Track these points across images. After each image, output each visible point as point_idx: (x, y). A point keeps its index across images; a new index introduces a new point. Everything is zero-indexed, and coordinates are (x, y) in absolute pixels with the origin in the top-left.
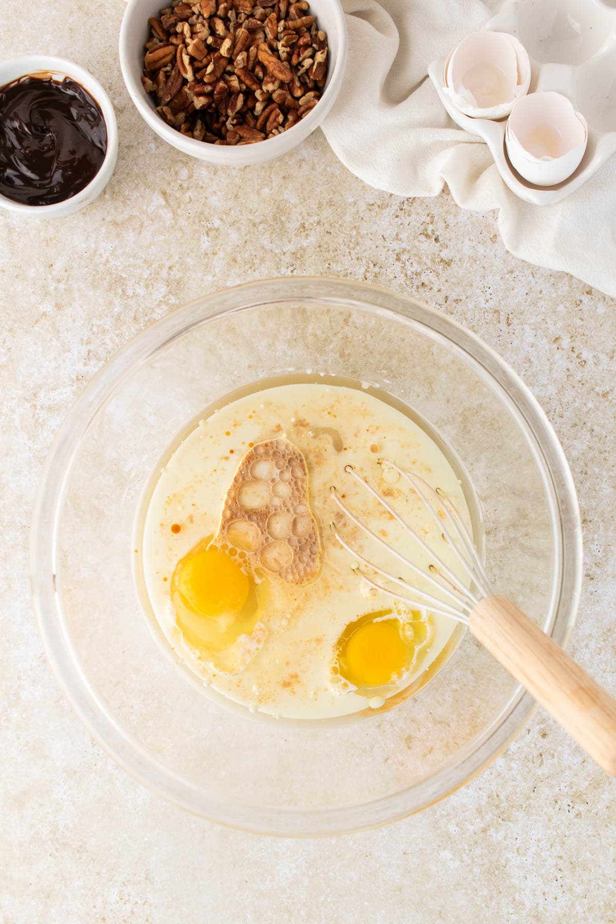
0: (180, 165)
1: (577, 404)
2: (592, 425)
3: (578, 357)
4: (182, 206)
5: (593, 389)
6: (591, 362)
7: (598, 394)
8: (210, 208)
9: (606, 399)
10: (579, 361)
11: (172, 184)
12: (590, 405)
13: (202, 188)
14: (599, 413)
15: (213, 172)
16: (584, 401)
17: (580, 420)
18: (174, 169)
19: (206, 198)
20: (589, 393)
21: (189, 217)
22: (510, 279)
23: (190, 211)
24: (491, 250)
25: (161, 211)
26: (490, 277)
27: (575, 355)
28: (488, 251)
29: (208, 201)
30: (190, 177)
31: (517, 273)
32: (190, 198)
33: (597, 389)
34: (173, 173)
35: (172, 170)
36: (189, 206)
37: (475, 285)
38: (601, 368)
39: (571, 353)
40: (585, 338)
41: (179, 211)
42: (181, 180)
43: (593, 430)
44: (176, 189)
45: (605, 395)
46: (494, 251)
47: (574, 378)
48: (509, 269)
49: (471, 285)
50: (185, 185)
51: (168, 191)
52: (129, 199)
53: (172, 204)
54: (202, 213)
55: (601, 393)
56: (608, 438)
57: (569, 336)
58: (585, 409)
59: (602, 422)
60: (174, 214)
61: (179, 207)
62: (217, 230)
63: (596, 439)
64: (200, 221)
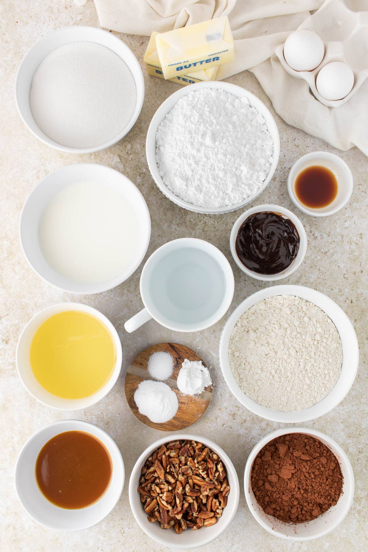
0: (127, 142)
1: (312, 257)
2: (319, 267)
3: (313, 235)
4: (128, 162)
5: (320, 250)
6: (319, 238)
7: (322, 253)
8: (141, 163)
9: (326, 255)
10: (313, 237)
11: (123, 152)
12: (319, 258)
13: (137, 153)
14: (323, 261)
15: (142, 146)
16: (316, 256)
17: (314, 264)
18: (124, 145)
19: (139, 159)
20: (318, 252)
21: (131, 167)
22: (282, 198)
23: (131, 165)
24: (273, 185)
25: (118, 164)
26: (272, 197)
27: (312, 234)
28: (272, 185)
29: (140, 160)
30: (132, 148)
31: (285, 195)
32: (132, 158)
33: (322, 250)
34: (124, 146)
35: (123, 145)
36: (131, 162)
37: (265, 201)
38: (324, 240)
39: (310, 233)
40: (317, 226)
41: (126, 164)
42: (127, 150)
43: (320, 270)
44: (125, 154)
45: (325, 253)
46: (274, 185)
47: (311, 245)
48: (281, 193)
49: (264, 201)
50: (129, 152)
51: (121, 155)
52: (103, 159)
53: (123, 161)
54: (137, 166)
55: (324, 252)
56: (327, 273)
57: (309, 225)
58: (316, 260)
59: (324, 266)
60: (124, 166)
61: (126, 163)
62: (144, 173)
63: (321, 274)
64: (136, 169)
